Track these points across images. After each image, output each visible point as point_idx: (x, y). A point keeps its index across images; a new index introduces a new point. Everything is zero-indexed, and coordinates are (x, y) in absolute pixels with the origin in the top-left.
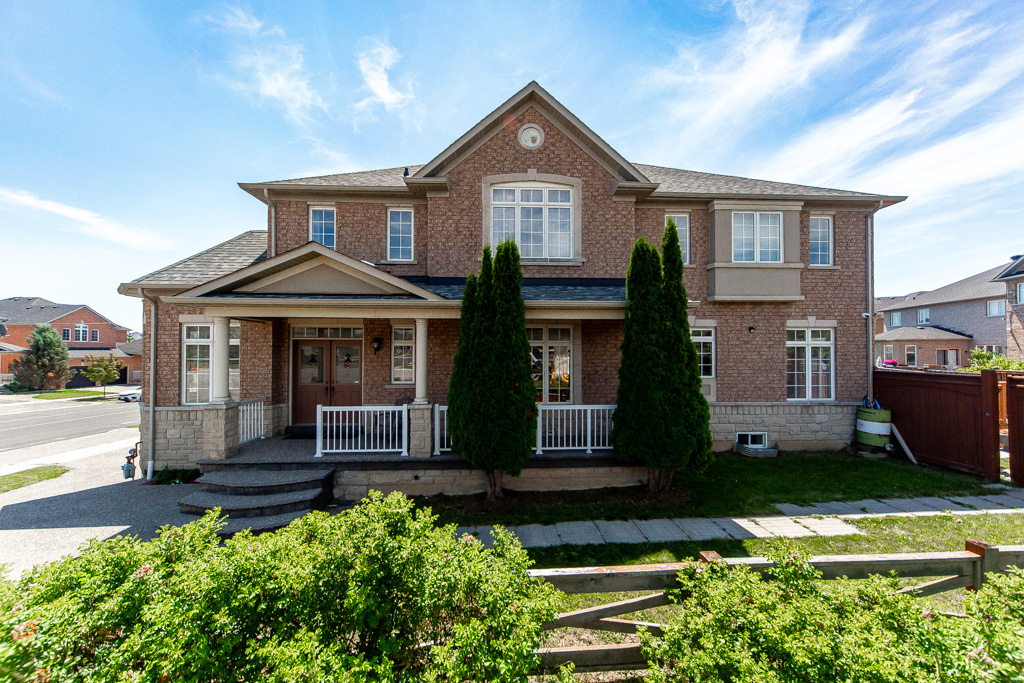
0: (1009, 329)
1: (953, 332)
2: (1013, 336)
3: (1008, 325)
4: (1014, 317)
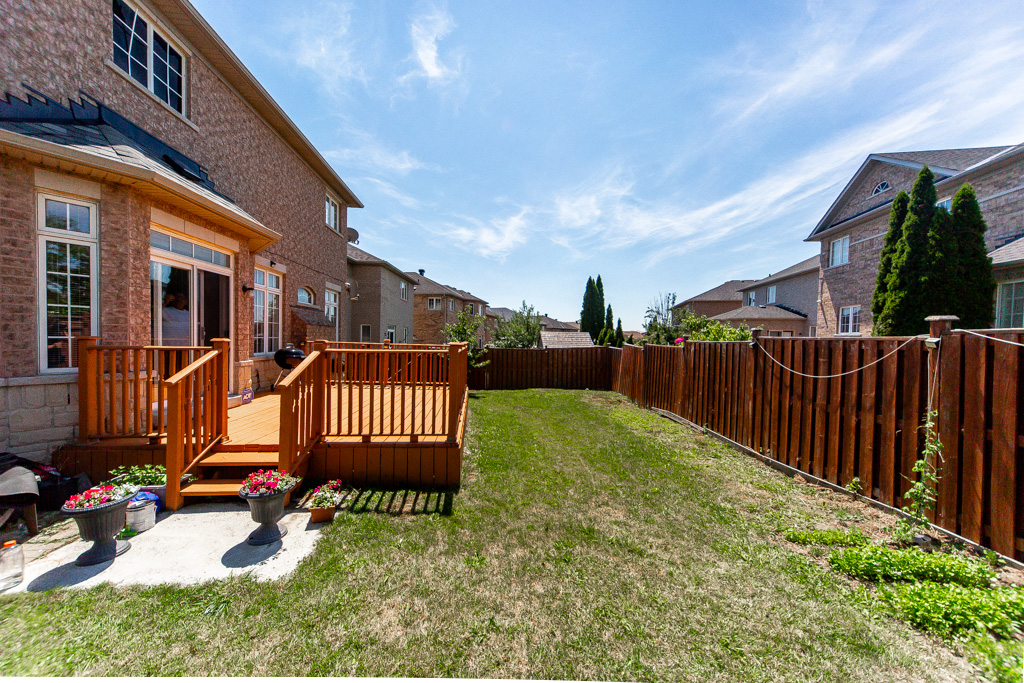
0: (819, 301)
1: (792, 311)
2: (822, 309)
3: (819, 297)
4: (825, 284)
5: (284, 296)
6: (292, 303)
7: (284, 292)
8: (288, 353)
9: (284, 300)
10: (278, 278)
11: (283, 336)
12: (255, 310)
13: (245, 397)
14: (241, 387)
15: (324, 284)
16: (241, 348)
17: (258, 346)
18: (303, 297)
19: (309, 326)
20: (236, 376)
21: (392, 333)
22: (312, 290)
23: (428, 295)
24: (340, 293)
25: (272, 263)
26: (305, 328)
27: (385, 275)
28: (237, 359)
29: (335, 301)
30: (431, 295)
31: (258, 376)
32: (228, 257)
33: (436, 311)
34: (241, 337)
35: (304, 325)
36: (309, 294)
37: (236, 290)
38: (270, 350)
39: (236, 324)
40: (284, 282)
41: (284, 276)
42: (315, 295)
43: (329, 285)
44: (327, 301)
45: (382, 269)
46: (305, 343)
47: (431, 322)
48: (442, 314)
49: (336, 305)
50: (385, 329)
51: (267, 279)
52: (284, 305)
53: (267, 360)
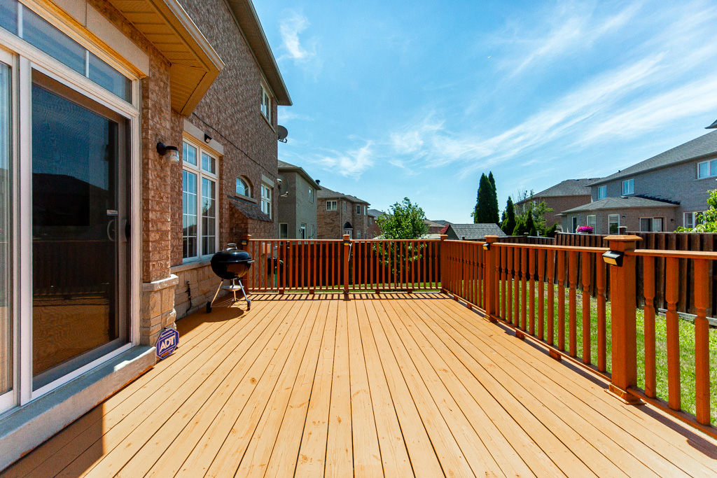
1: (658, 200)
5: (221, 184)
6: (230, 194)
7: (221, 178)
8: (229, 256)
9: (221, 189)
10: (213, 160)
11: (221, 233)
12: (183, 198)
13: (164, 346)
14: (155, 329)
15: (260, 178)
16: (154, 257)
17: (188, 248)
18: (240, 189)
19: (250, 221)
20: (145, 310)
21: (303, 230)
22: (249, 181)
23: (326, 199)
24: (272, 189)
25: (206, 137)
26: (247, 224)
27: (299, 180)
28: (146, 278)
29: (268, 197)
30: (329, 199)
31: (188, 291)
32: (129, 82)
33: (334, 211)
34: (153, 236)
35: (245, 219)
36: (246, 187)
37: (144, 147)
38: (205, 252)
39: (145, 210)
40: (221, 166)
41: (221, 158)
42: (252, 187)
43: (264, 178)
44: (262, 197)
45: (297, 174)
46: (247, 241)
47: (329, 221)
48: (338, 213)
49: (269, 200)
50: (300, 227)
51: (200, 156)
52: (221, 195)
53: (201, 266)
